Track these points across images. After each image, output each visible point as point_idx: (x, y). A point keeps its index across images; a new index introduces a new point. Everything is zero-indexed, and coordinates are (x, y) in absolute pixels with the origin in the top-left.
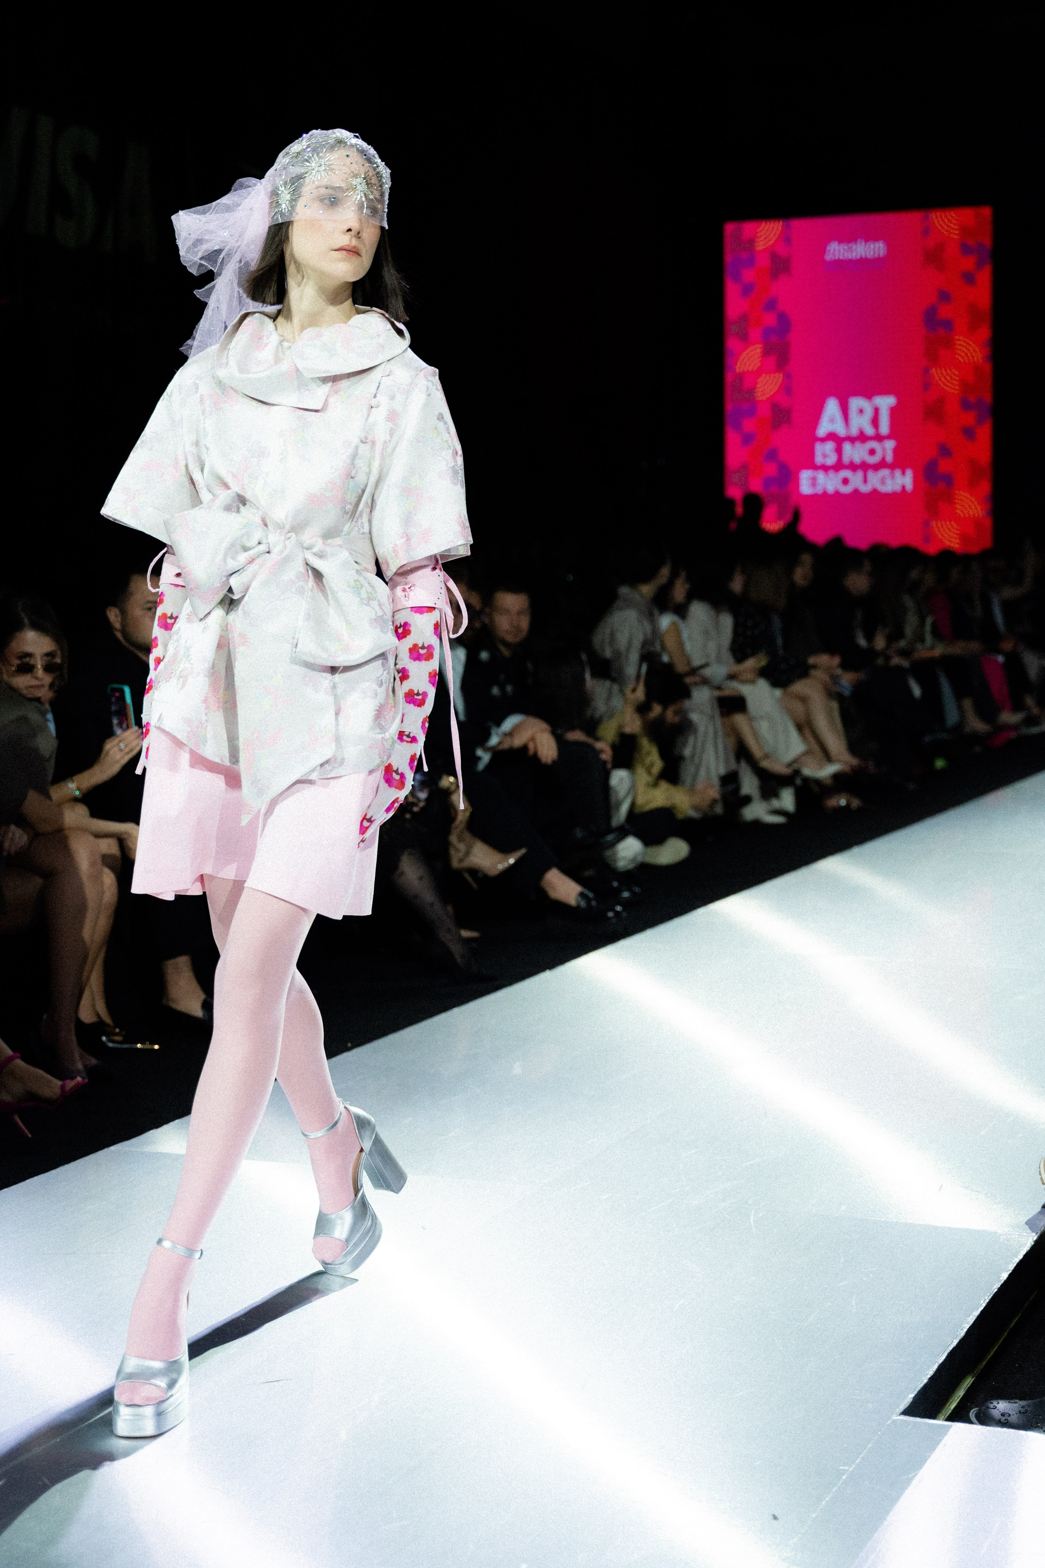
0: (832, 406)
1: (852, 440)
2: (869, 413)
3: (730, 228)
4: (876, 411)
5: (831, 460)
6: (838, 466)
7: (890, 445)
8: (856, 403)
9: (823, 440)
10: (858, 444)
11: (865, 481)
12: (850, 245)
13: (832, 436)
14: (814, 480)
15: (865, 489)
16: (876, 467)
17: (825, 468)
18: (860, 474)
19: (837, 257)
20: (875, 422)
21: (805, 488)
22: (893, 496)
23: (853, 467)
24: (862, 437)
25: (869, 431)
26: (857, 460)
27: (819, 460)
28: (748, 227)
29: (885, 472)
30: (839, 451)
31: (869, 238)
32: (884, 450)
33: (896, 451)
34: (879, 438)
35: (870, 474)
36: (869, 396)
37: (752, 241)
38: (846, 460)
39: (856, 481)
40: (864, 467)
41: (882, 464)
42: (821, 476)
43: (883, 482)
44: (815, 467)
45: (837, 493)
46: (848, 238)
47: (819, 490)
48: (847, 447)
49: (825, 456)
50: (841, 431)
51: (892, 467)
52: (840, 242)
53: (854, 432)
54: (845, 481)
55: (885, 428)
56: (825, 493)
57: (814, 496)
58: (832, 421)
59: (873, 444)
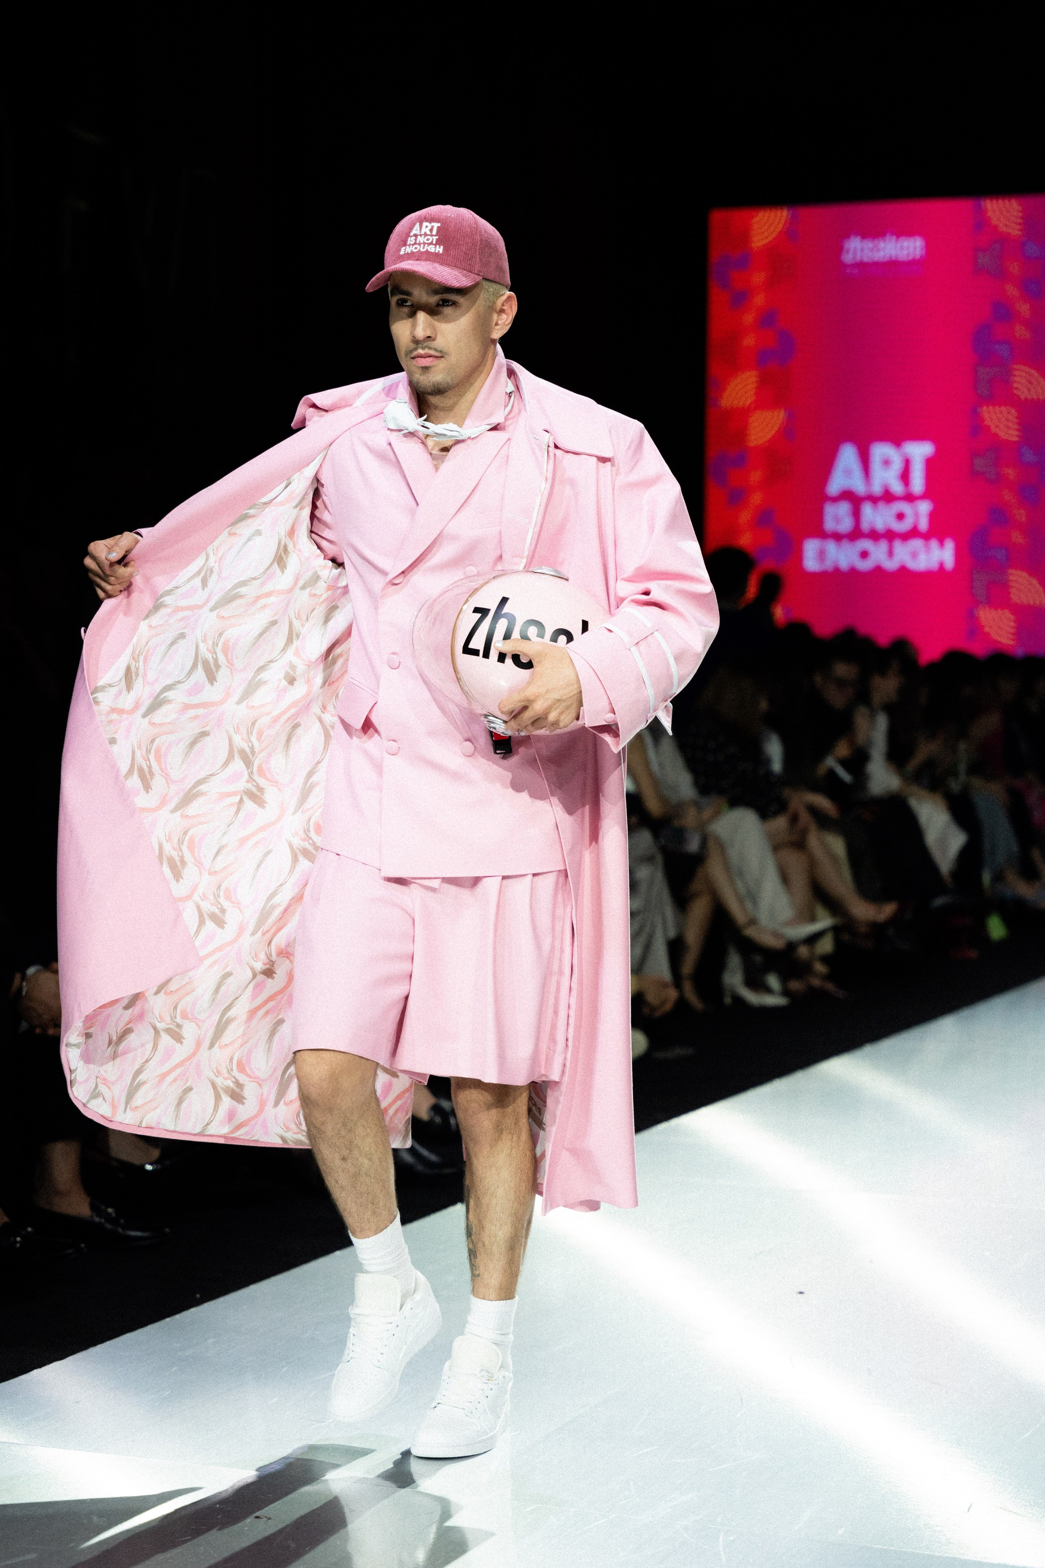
0: (848, 455)
1: (874, 500)
2: (897, 465)
3: (718, 218)
4: (907, 463)
5: (846, 525)
6: (856, 534)
7: (924, 507)
8: (880, 451)
9: (835, 499)
10: (881, 505)
11: (891, 553)
12: (876, 241)
13: (848, 495)
14: (822, 555)
15: (891, 565)
16: (906, 537)
17: (837, 537)
18: (883, 545)
19: (858, 258)
20: (905, 476)
21: (811, 562)
22: (927, 575)
23: (874, 535)
24: (888, 497)
25: (897, 488)
26: (880, 526)
27: (829, 525)
28: (736, 216)
29: (917, 544)
30: (856, 514)
31: (902, 232)
32: (917, 515)
33: (932, 516)
34: (910, 498)
35: (898, 546)
36: (897, 443)
37: (745, 235)
38: (865, 526)
39: (879, 554)
40: (890, 536)
41: (913, 533)
42: (831, 547)
43: (914, 555)
44: (823, 535)
45: (853, 571)
46: (874, 233)
47: (828, 565)
48: (867, 510)
49: (837, 520)
50: (858, 486)
51: (926, 537)
52: (864, 237)
53: (877, 489)
54: (864, 555)
55: (918, 484)
56: (837, 570)
57: (823, 575)
58: (848, 473)
59: (903, 507)
